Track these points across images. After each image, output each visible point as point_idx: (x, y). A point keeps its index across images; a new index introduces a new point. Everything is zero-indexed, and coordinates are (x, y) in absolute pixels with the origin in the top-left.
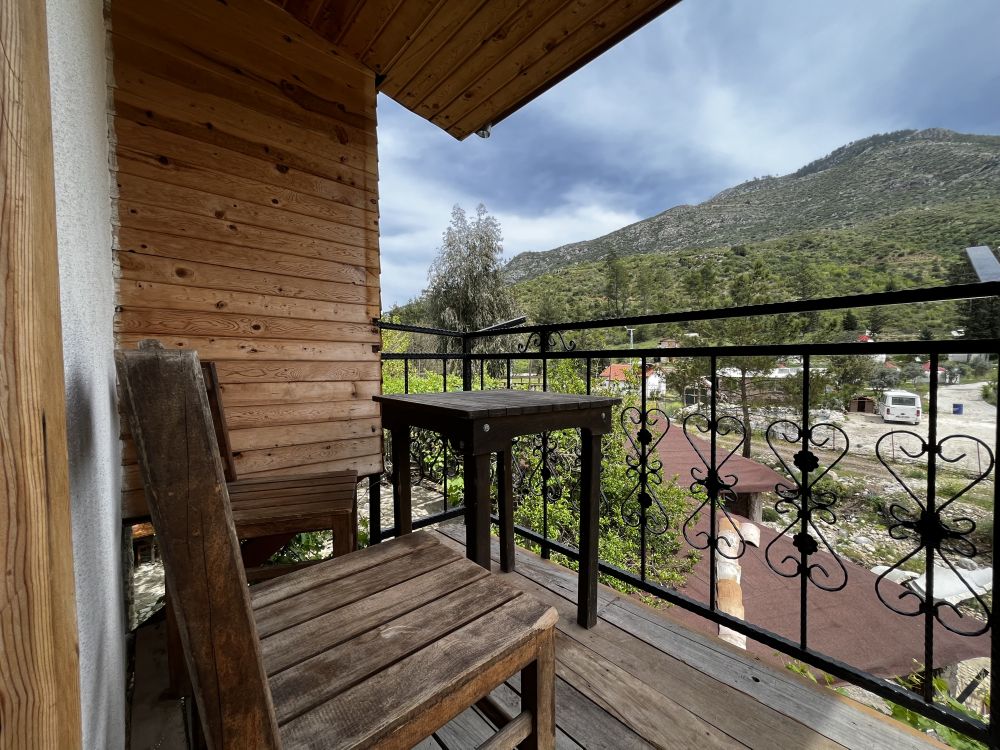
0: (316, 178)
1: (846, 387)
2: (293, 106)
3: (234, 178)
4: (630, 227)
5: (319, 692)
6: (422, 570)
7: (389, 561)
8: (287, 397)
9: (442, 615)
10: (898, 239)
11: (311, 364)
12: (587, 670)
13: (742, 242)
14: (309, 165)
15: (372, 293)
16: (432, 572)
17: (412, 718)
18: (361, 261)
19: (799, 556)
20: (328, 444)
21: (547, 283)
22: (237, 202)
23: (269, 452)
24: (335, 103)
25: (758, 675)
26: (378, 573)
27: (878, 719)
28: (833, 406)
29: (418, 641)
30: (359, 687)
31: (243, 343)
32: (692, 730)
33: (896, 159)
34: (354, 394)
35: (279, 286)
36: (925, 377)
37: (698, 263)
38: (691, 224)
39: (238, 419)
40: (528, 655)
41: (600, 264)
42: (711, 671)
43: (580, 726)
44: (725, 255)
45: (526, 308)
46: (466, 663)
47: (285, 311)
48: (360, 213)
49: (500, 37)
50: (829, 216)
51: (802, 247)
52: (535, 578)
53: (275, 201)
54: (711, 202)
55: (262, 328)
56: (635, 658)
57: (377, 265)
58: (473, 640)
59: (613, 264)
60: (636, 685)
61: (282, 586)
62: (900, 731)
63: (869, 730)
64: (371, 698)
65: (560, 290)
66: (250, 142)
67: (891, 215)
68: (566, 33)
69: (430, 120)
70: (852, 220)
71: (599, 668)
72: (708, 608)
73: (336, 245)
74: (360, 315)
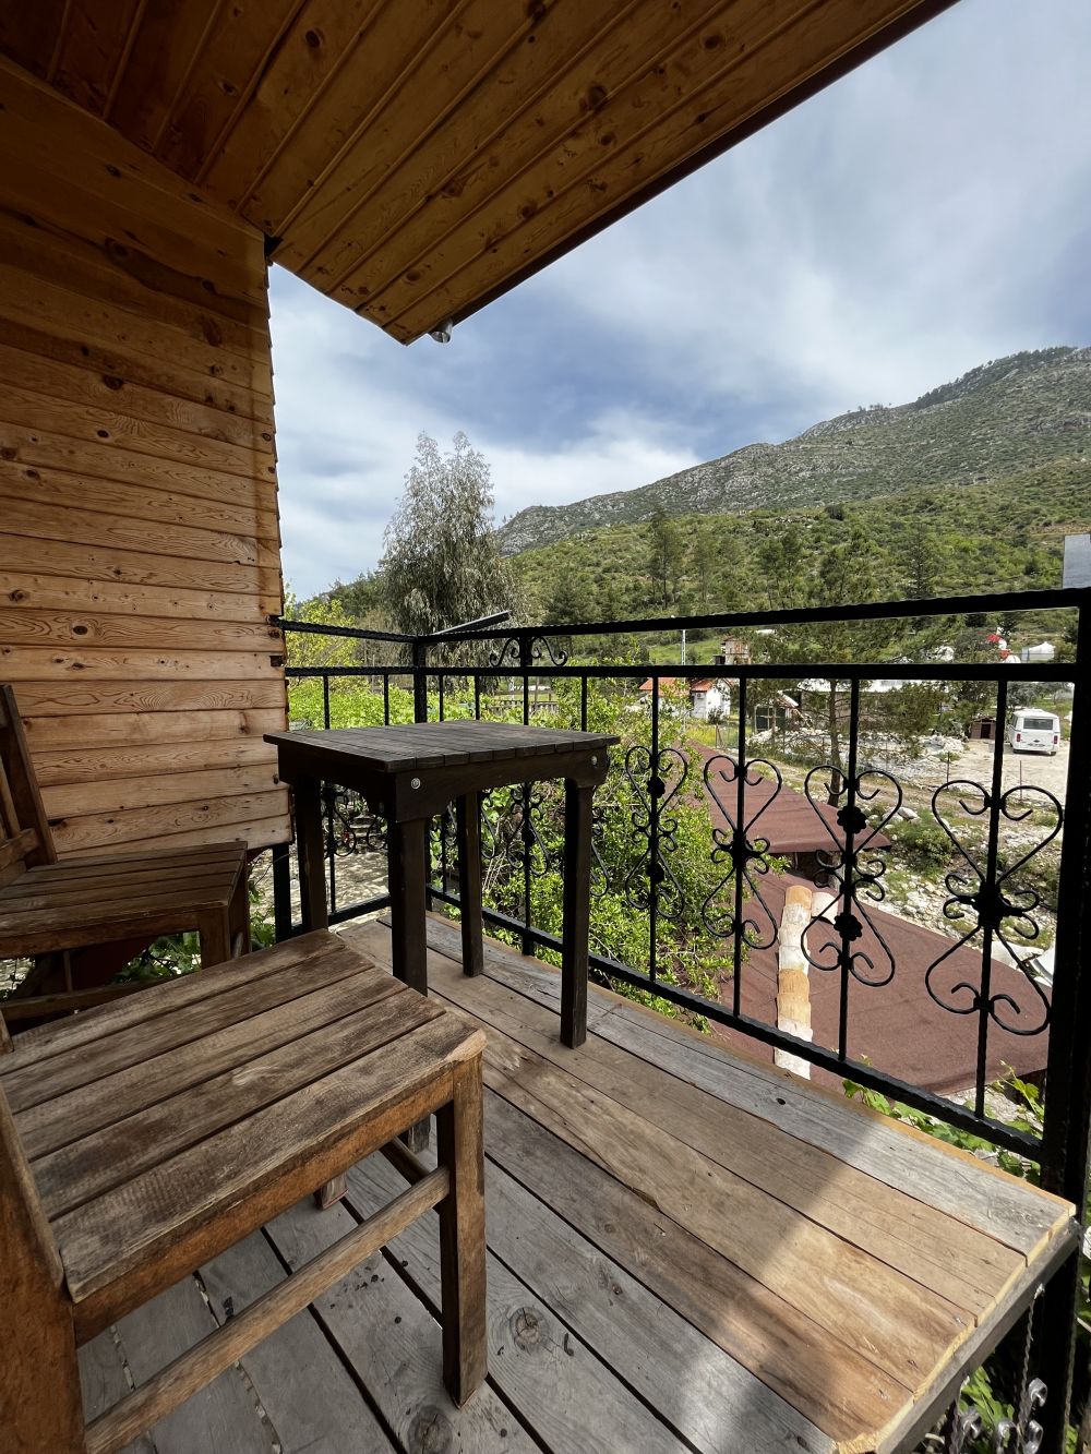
0: (170, 399)
1: (965, 706)
2: (127, 281)
3: (31, 396)
4: (685, 473)
5: (129, 1165)
6: (310, 987)
7: (267, 975)
8: (137, 736)
9: (326, 1049)
10: (1044, 501)
11: (172, 685)
12: (565, 1103)
13: (841, 499)
14: (158, 376)
15: (269, 579)
16: (325, 990)
17: (256, 1190)
18: (249, 528)
19: (839, 941)
20: (202, 804)
21: (566, 553)
22: (38, 435)
23: (111, 817)
24: (198, 279)
25: (784, 1094)
26: (247, 994)
27: (921, 1141)
28: (950, 731)
29: (282, 1085)
30: (187, 1154)
31: (60, 655)
32: (690, 1171)
33: (1048, 388)
34: (244, 729)
35: (114, 567)
36: (1068, 690)
37: (779, 528)
38: (770, 471)
39: (56, 769)
40: (441, 1094)
41: (642, 527)
42: (727, 1095)
43: (546, 1177)
44: (816, 518)
45: (535, 590)
46: (343, 1111)
47: (126, 605)
48: (246, 455)
49: (452, 192)
50: (956, 465)
51: (920, 509)
52: (510, 982)
53: (103, 434)
54: (799, 441)
55: (90, 631)
56: (632, 1083)
57: (275, 535)
58: (361, 1080)
59: (659, 528)
60: (627, 1118)
61: (101, 1019)
62: (944, 1154)
63: (908, 1157)
64: (202, 1168)
65: (584, 564)
66: (55, 338)
67: (1037, 468)
68: (551, 193)
69: (358, 310)
70: (986, 473)
71: (581, 1099)
72: (731, 1013)
73: (206, 503)
74: (249, 610)
